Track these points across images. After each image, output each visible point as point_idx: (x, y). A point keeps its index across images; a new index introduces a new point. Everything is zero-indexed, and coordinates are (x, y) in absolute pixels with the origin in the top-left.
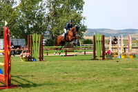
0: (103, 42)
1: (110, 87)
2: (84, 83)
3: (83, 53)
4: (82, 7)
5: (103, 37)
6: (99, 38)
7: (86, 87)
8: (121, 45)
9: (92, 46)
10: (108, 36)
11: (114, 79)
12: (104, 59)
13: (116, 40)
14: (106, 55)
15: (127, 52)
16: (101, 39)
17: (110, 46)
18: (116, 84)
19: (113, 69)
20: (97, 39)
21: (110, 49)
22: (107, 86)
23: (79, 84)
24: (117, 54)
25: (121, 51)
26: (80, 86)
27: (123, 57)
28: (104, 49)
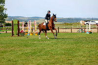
0: (18, 25)
1: (22, 54)
2: (6, 52)
3: (5, 32)
4: (4, 2)
5: (19, 21)
6: (16, 22)
7: (7, 54)
8: (30, 27)
9: (11, 27)
10: (22, 21)
11: (25, 49)
12: (19, 36)
13: (26, 24)
14: (20, 33)
15: (34, 31)
16: (17, 23)
17: (23, 27)
18: (26, 52)
19: (24, 42)
20: (15, 23)
21: (23, 30)
22: (21, 53)
23: (2, 52)
24: (27, 33)
25: (30, 31)
26: (2, 54)
27: (31, 35)
28: (19, 29)
